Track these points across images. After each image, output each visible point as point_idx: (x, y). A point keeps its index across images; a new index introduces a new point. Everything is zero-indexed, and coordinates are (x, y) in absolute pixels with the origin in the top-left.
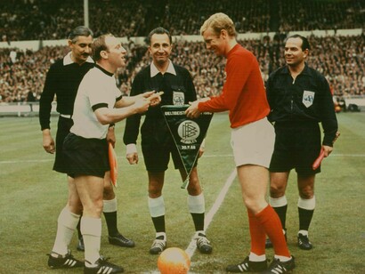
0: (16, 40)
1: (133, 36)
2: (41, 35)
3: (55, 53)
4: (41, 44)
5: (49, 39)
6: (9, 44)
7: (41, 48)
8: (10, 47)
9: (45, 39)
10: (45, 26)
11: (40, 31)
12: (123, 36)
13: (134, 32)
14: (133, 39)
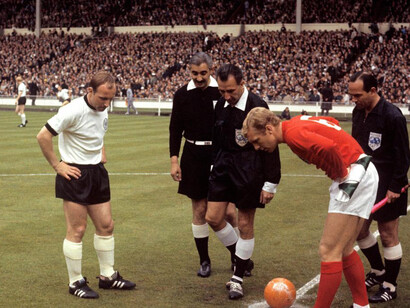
0: (213, 23)
1: (355, 21)
2: (244, 18)
3: (258, 39)
4: (243, 29)
5: (252, 23)
6: (205, 28)
7: (243, 33)
8: (205, 31)
9: (248, 23)
10: (250, 7)
11: (242, 13)
12: (344, 22)
13: (357, 17)
14: (355, 25)
